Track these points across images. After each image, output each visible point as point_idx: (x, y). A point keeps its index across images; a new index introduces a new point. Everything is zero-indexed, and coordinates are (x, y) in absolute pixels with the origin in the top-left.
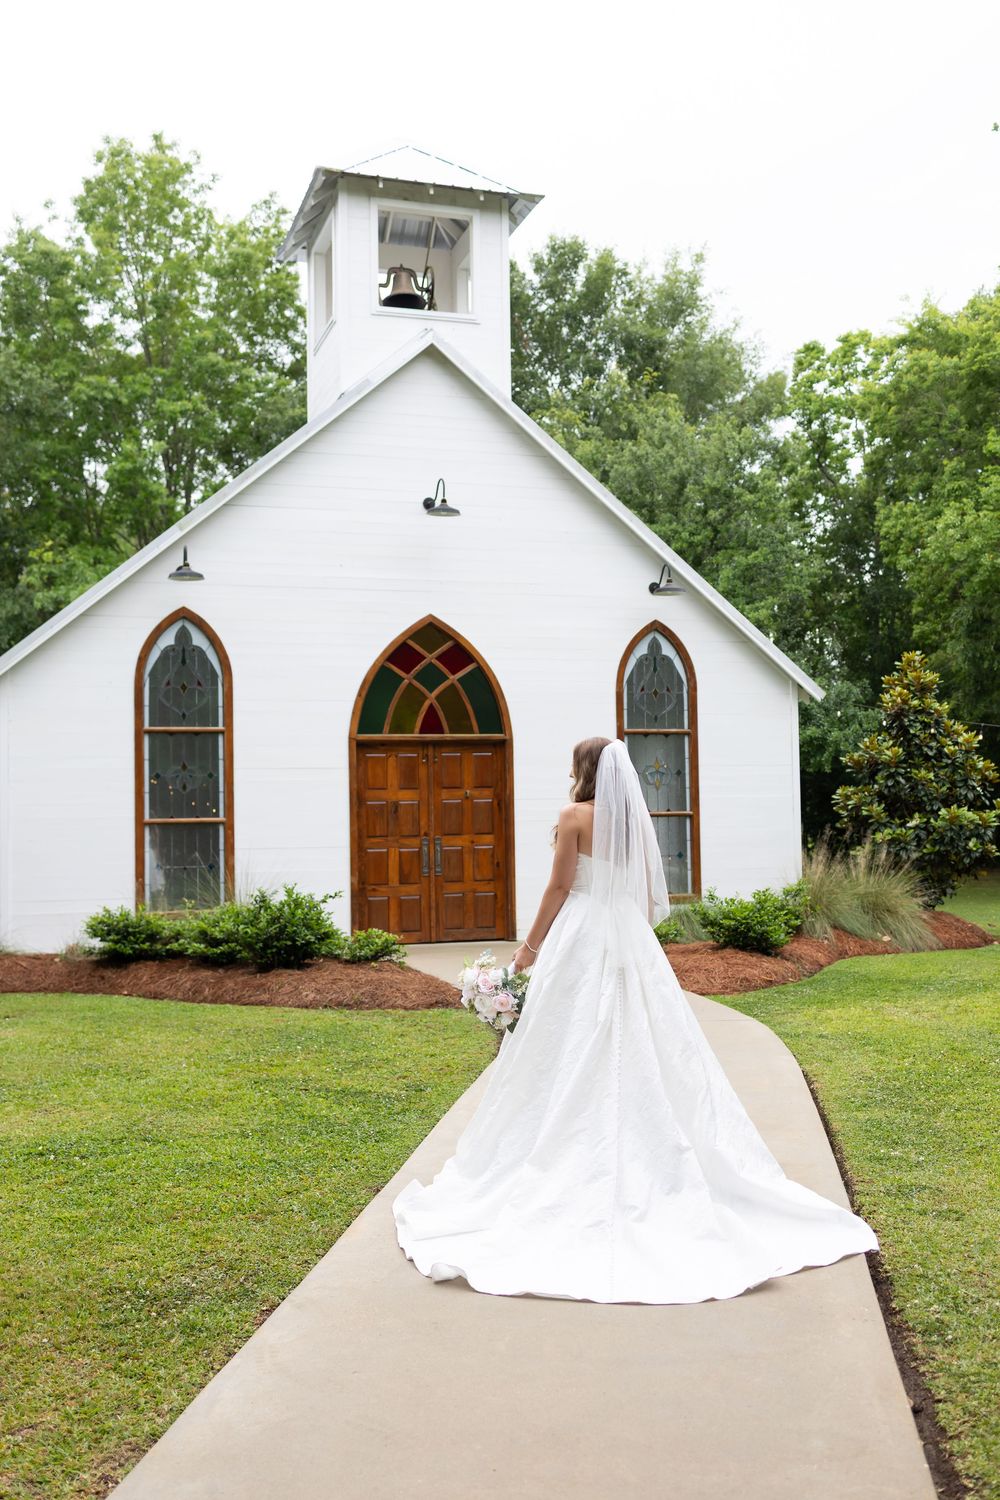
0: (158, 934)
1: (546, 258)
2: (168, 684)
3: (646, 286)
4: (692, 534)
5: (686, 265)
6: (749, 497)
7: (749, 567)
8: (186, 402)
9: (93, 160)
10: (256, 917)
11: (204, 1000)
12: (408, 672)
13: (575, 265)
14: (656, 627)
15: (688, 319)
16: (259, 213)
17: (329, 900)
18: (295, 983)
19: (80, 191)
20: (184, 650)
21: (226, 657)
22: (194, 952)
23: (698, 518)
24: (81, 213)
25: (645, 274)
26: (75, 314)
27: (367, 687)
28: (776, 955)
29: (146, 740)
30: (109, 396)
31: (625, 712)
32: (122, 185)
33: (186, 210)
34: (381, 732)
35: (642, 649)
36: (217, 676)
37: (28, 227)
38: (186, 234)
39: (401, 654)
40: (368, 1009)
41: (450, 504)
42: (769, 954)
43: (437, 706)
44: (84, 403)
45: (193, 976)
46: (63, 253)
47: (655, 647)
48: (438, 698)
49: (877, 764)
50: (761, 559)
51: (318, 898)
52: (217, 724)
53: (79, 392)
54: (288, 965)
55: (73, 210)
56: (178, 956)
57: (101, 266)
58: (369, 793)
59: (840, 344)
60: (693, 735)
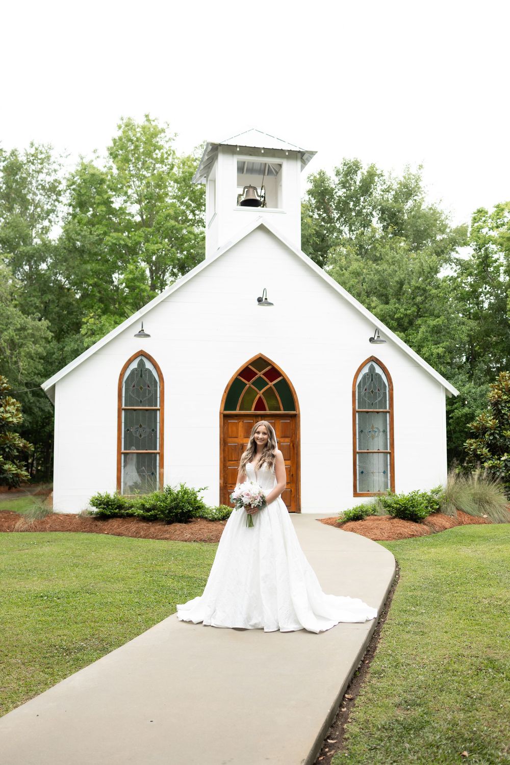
0: (123, 505)
1: (341, 169)
2: (134, 386)
3: (393, 182)
4: (406, 310)
5: (414, 171)
6: (434, 291)
7: (435, 326)
8: (159, 245)
9: (117, 128)
10: (166, 498)
11: (140, 537)
12: (249, 381)
13: (356, 172)
14: (373, 359)
15: (416, 198)
16: (197, 150)
17: (201, 491)
18: (182, 530)
19: (111, 144)
20: (141, 370)
21: (161, 374)
22: (138, 515)
23: (410, 301)
24: (111, 154)
25: (393, 176)
26: (107, 203)
27: (229, 388)
28: (421, 523)
29: (123, 412)
30: (122, 242)
31: (357, 401)
32: (131, 140)
33: (162, 151)
34: (235, 410)
35: (366, 370)
36: (157, 383)
37: (86, 161)
38: (162, 162)
39: (246, 373)
40: (214, 543)
41: (269, 300)
42: (417, 522)
43: (263, 397)
44: (110, 246)
45: (137, 526)
46: (102, 174)
47: (372, 369)
48: (263, 394)
49: (486, 428)
50: (441, 322)
51: (196, 489)
52: (156, 406)
53: (108, 241)
54: (180, 521)
55: (107, 153)
56: (131, 516)
57: (120, 179)
58: (229, 439)
59: (496, 209)
60: (391, 413)
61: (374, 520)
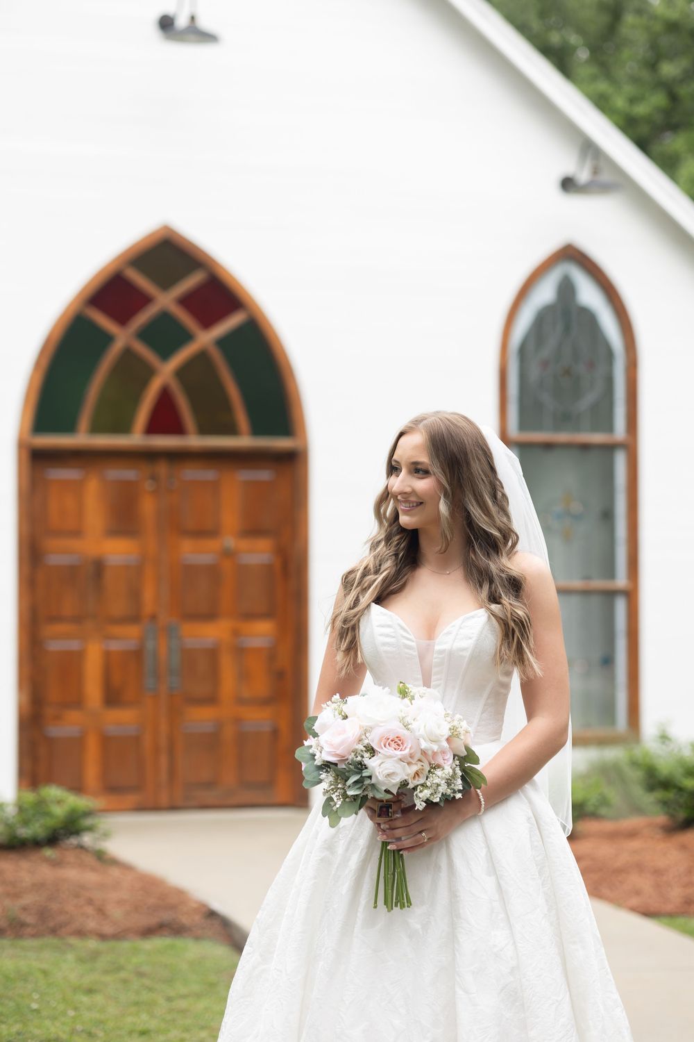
12: (123, 324)
14: (571, 254)
27: (50, 351)
31: (512, 404)
34: (74, 432)
35: (545, 294)
39: (113, 295)
40: (34, 936)
41: (204, 23)
43: (175, 388)
47: (567, 289)
48: (181, 373)
58: (51, 543)
60: (631, 448)
61: (613, 836)
